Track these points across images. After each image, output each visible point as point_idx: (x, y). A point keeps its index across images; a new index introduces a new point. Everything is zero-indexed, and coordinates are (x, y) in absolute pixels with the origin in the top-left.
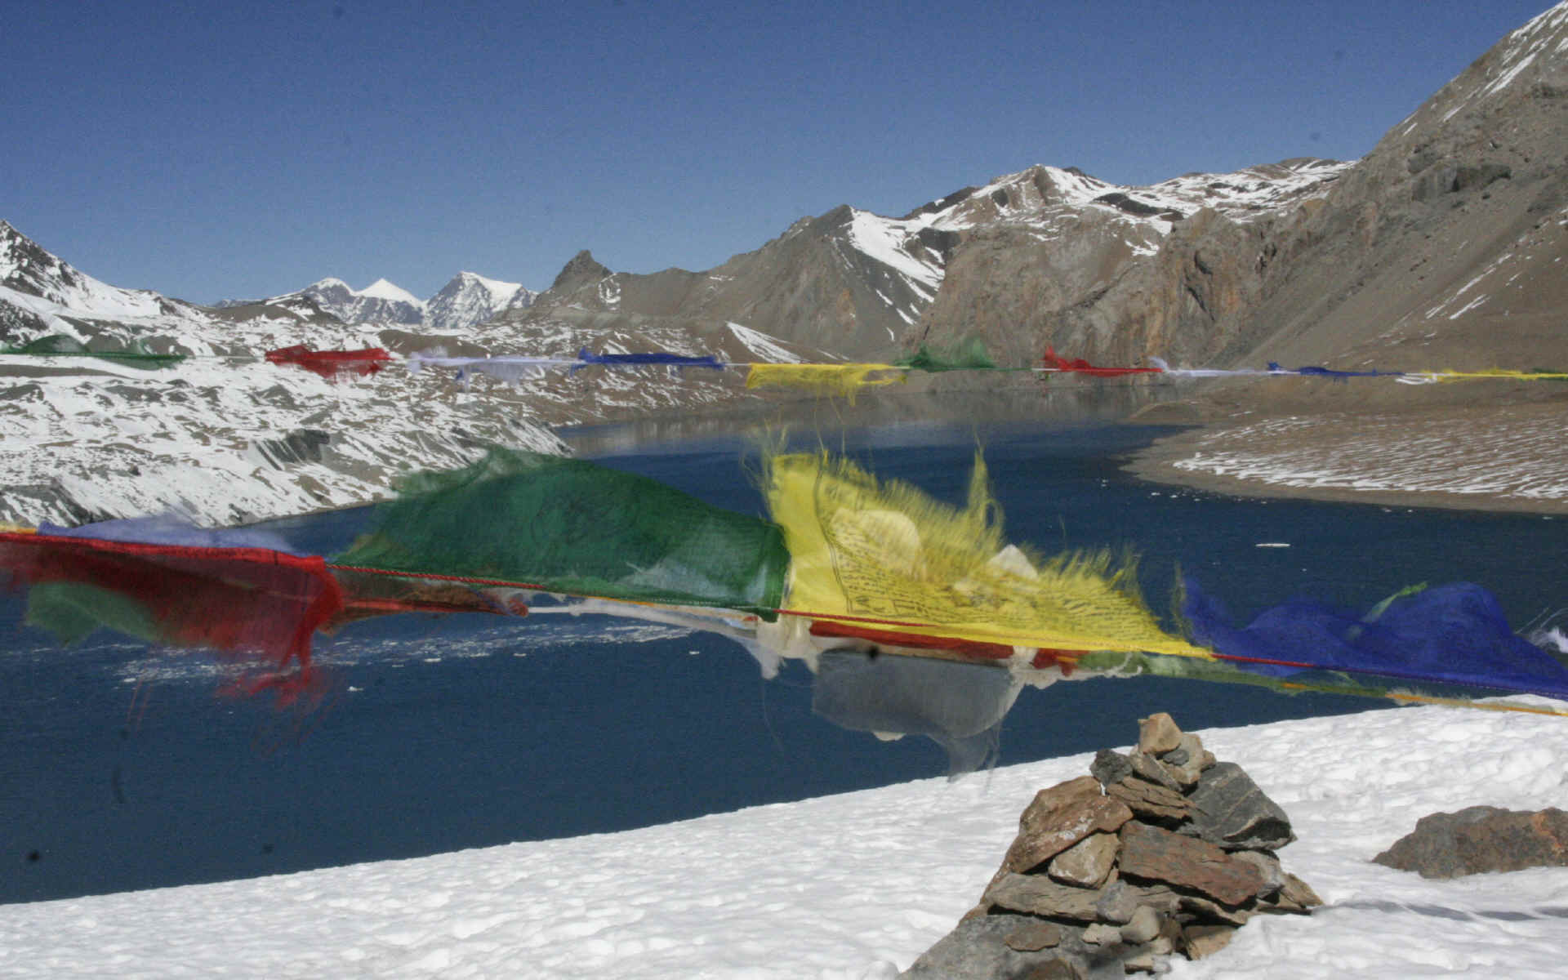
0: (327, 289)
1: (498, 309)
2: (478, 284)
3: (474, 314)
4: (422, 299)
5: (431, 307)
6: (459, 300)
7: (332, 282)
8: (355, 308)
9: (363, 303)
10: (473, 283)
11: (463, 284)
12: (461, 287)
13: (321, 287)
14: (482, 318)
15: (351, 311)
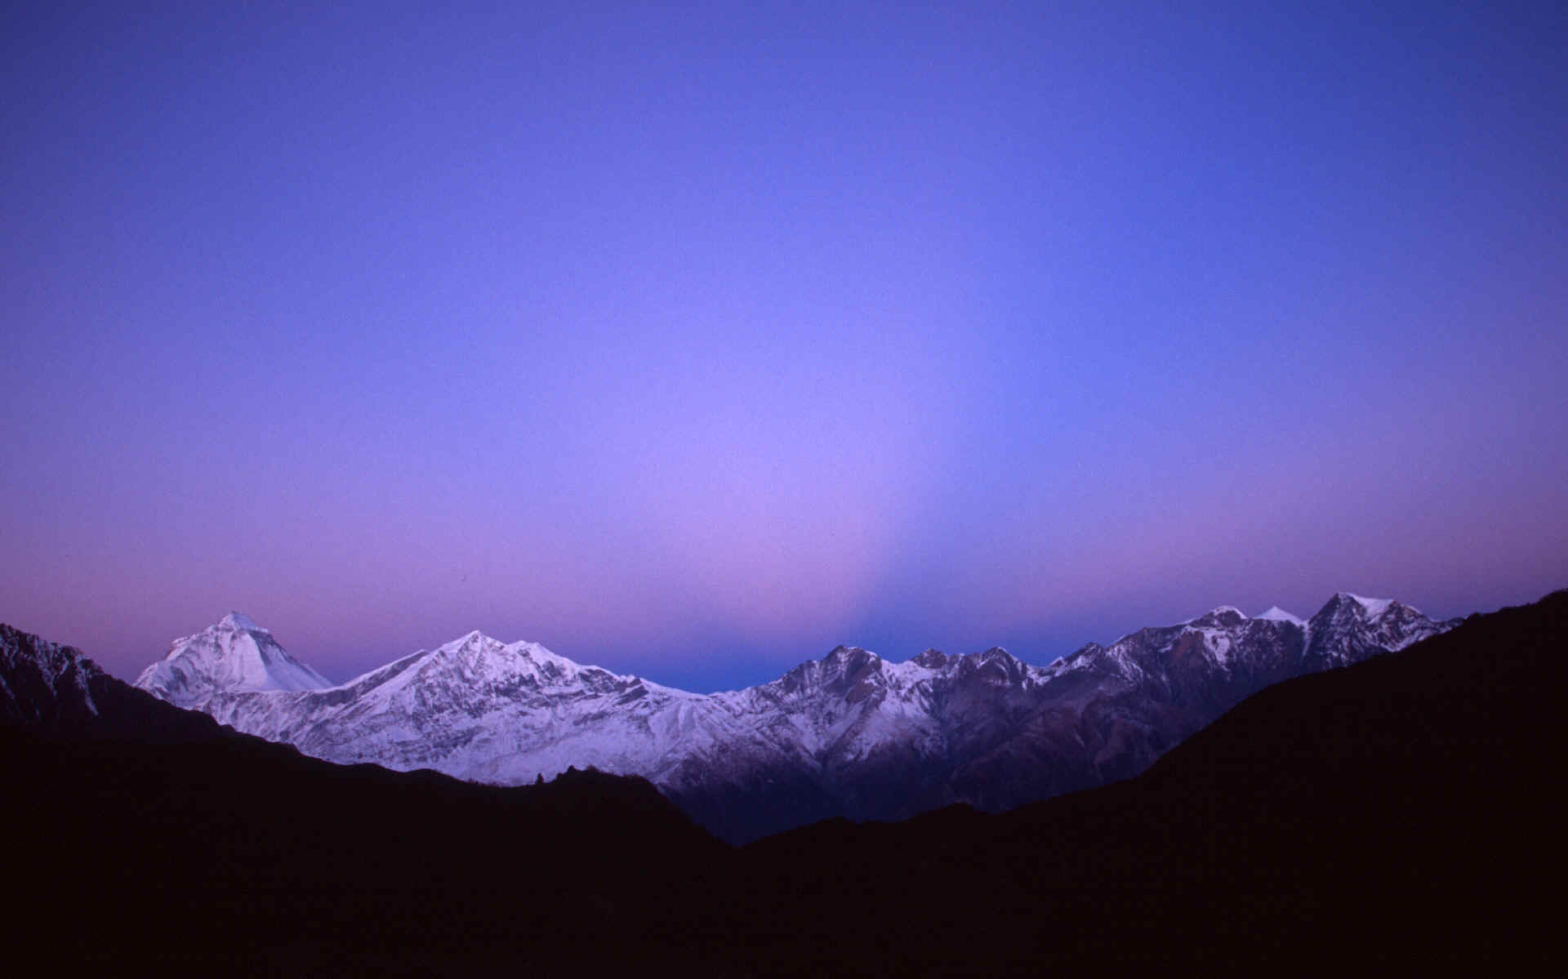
0: (1221, 615)
1: (1372, 621)
2: (1353, 601)
3: (1349, 627)
4: (1304, 619)
5: (1312, 625)
6: (1335, 617)
7: (1225, 609)
8: (1244, 629)
9: (1251, 625)
10: (1348, 601)
11: (1340, 604)
12: (1338, 606)
13: (1216, 613)
14: (1356, 629)
15: (1241, 631)
